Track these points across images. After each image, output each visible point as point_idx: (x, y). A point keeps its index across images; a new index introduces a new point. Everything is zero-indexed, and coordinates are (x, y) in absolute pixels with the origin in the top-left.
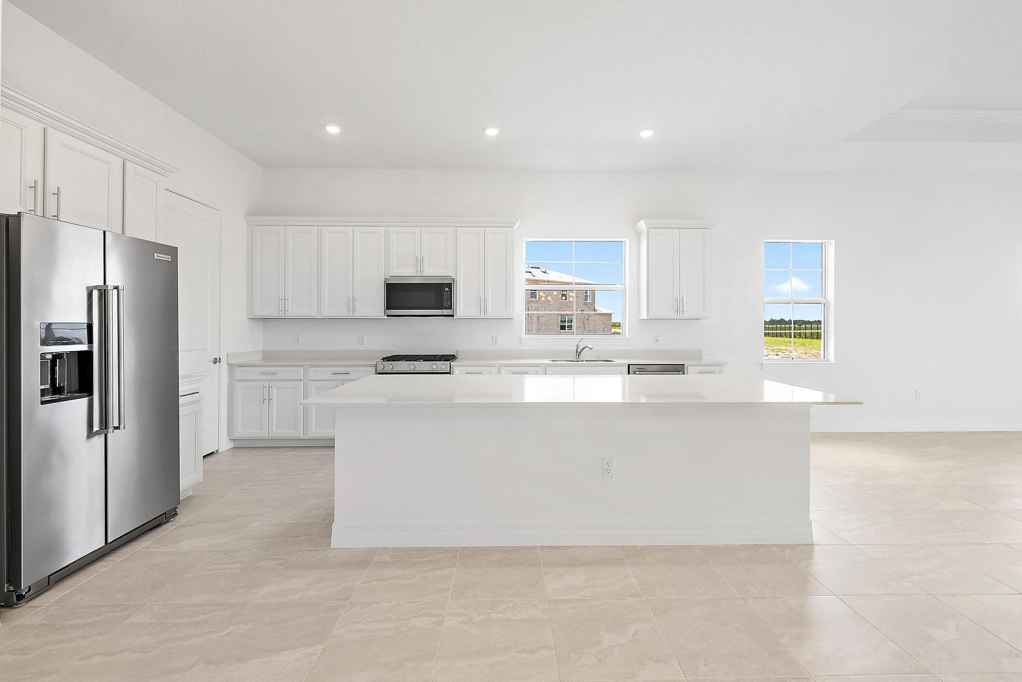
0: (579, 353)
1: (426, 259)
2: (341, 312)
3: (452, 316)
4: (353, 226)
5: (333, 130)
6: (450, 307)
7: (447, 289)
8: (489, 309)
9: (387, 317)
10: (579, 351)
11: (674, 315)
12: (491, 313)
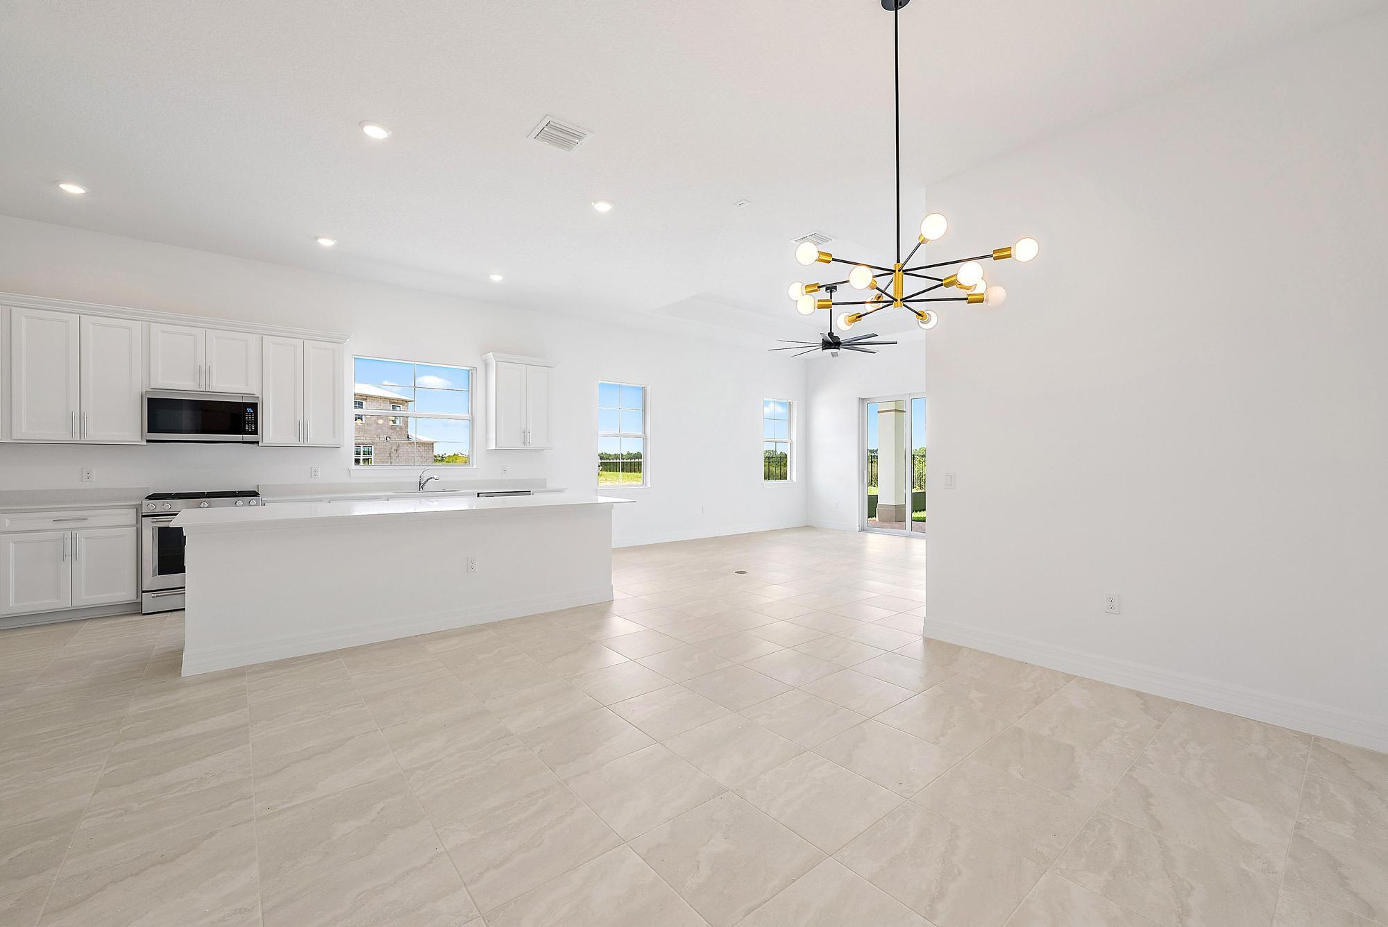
0: (421, 485)
1: (214, 370)
2: (61, 435)
3: (258, 442)
4: (79, 314)
5: (72, 189)
6: (255, 432)
7: (249, 410)
8: (311, 436)
9: (145, 443)
10: (422, 482)
11: (521, 446)
12: (313, 439)
